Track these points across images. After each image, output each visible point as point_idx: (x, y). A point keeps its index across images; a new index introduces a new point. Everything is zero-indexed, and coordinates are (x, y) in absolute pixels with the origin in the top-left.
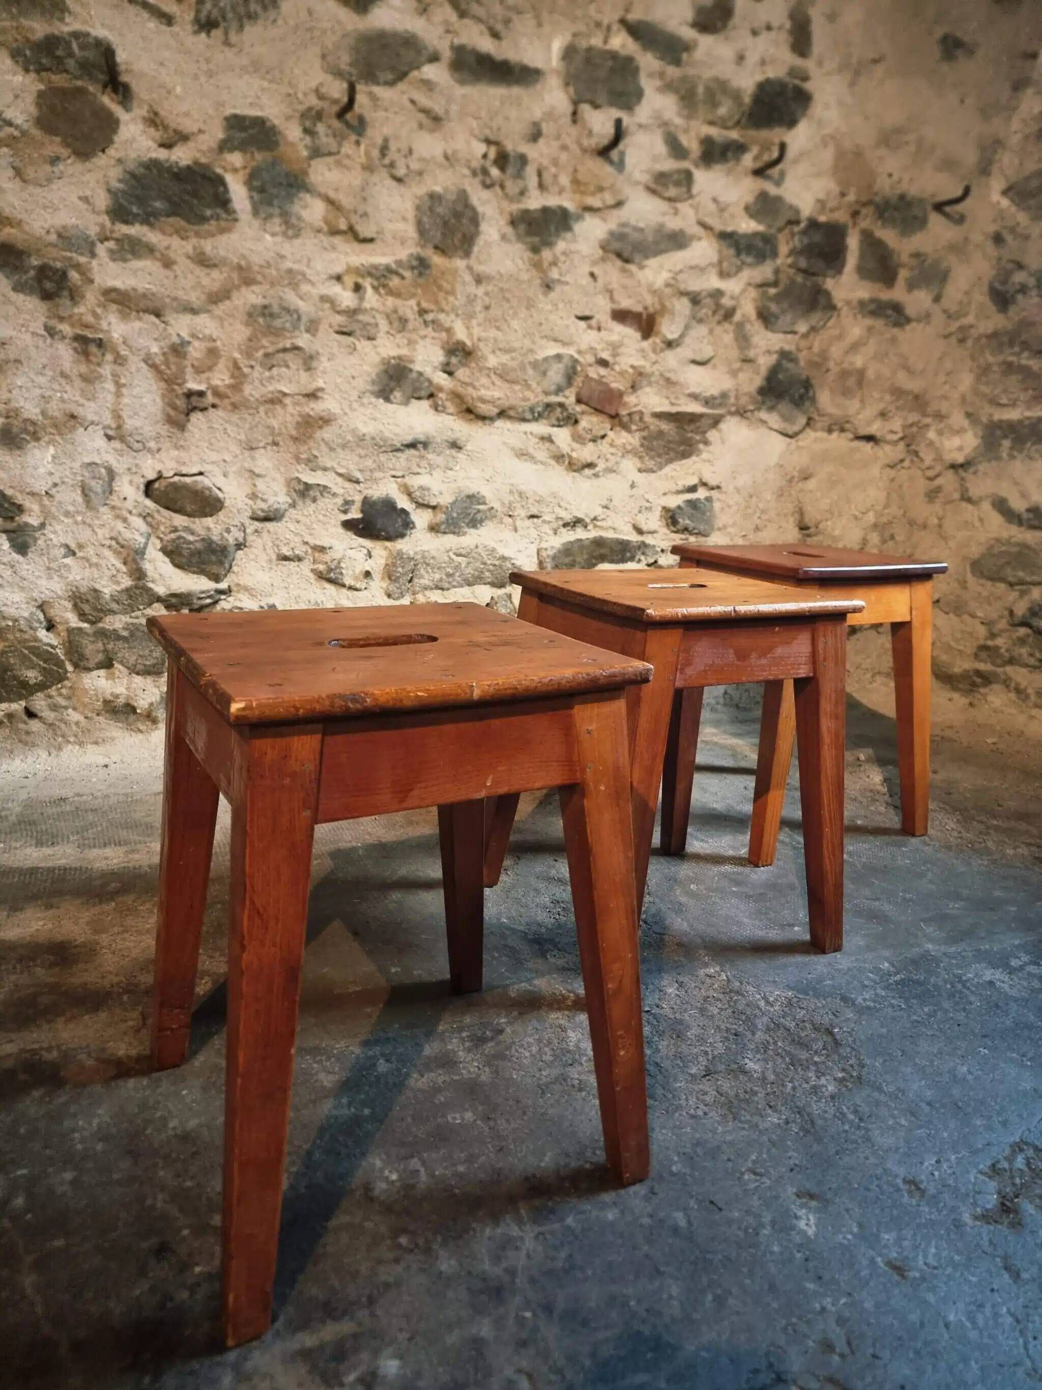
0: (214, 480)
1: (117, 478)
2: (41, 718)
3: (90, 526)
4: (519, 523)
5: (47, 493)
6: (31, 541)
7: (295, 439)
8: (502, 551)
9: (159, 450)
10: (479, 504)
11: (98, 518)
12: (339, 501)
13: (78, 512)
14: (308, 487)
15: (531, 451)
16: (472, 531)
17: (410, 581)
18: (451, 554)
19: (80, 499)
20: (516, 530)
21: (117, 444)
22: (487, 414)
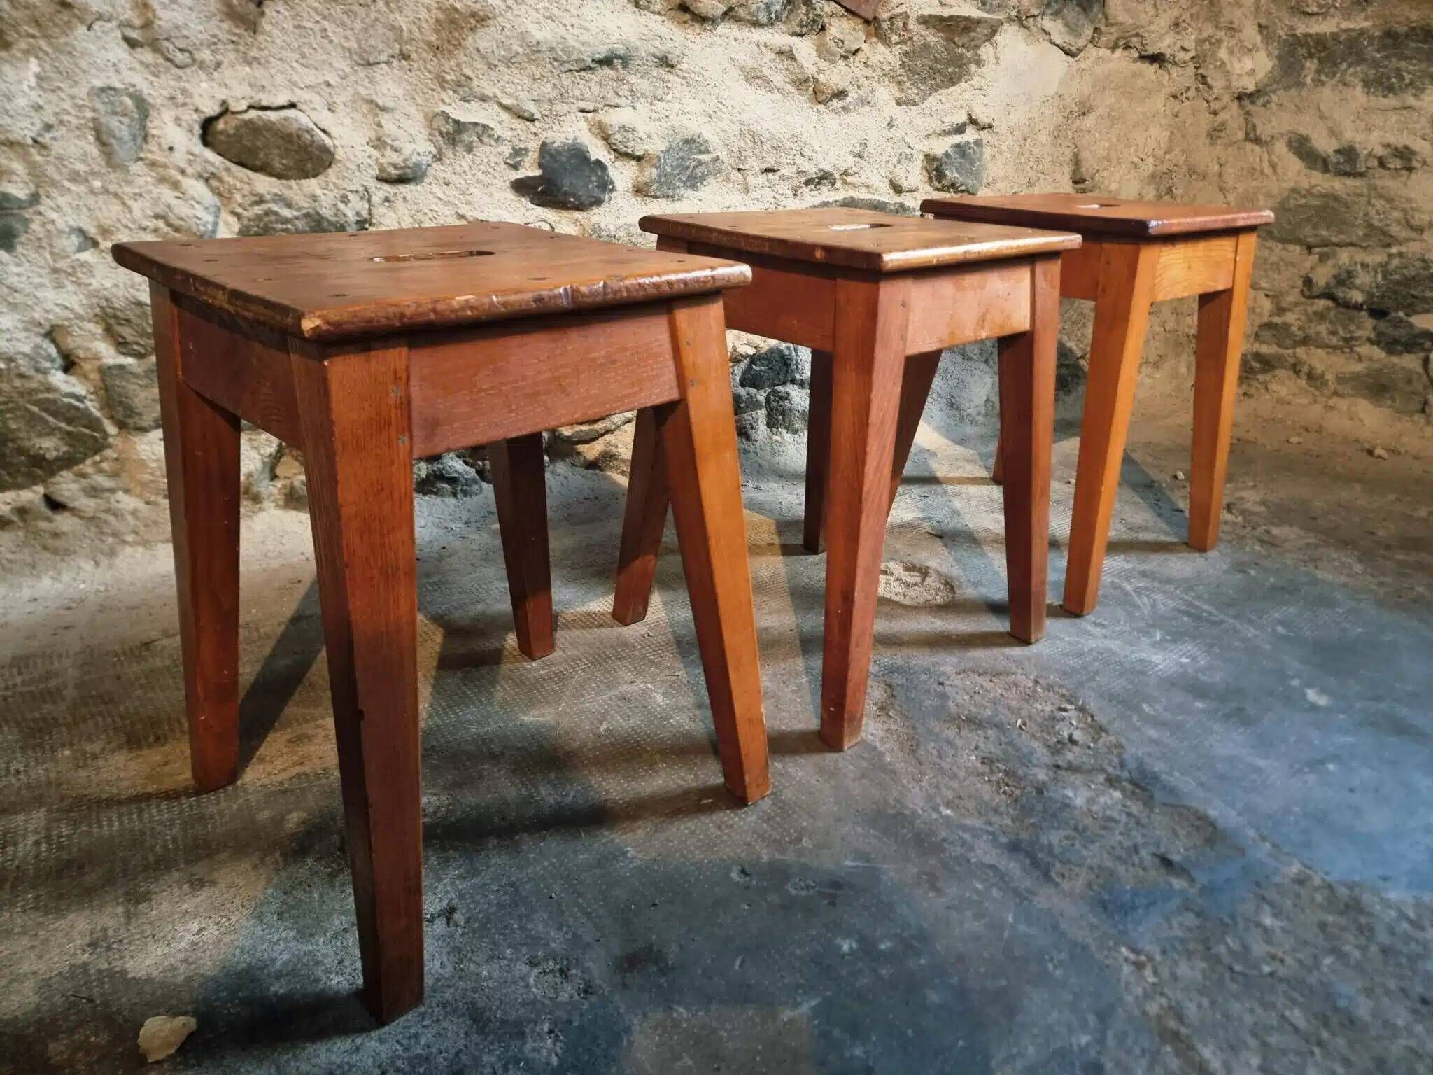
0: (314, 115)
1: (153, 113)
2: (74, 511)
3: (116, 195)
4: (750, 181)
5: (35, 141)
6: (18, 226)
7: (436, 49)
9: (218, 65)
10: (700, 152)
11: (129, 183)
12: (506, 150)
13: (93, 173)
14: (460, 127)
15: (767, 72)
16: (690, 193)
19: (94, 151)
20: (746, 190)
21: (147, 56)
22: (711, 13)
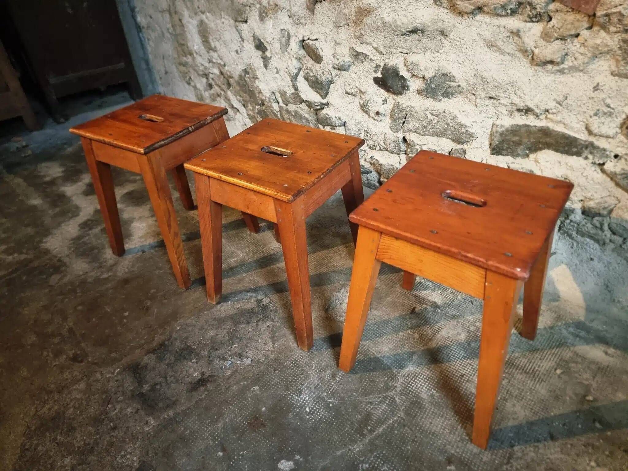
0: (321, 44)
1: (291, 38)
3: (282, 60)
4: (478, 101)
5: (271, 42)
6: (268, 64)
7: (355, 23)
8: (462, 119)
9: (305, 24)
10: (450, 81)
11: (284, 57)
12: (373, 64)
13: (279, 53)
14: (358, 54)
17: (403, 123)
18: (427, 113)
19: (279, 47)
20: (477, 106)
21: (291, 20)
